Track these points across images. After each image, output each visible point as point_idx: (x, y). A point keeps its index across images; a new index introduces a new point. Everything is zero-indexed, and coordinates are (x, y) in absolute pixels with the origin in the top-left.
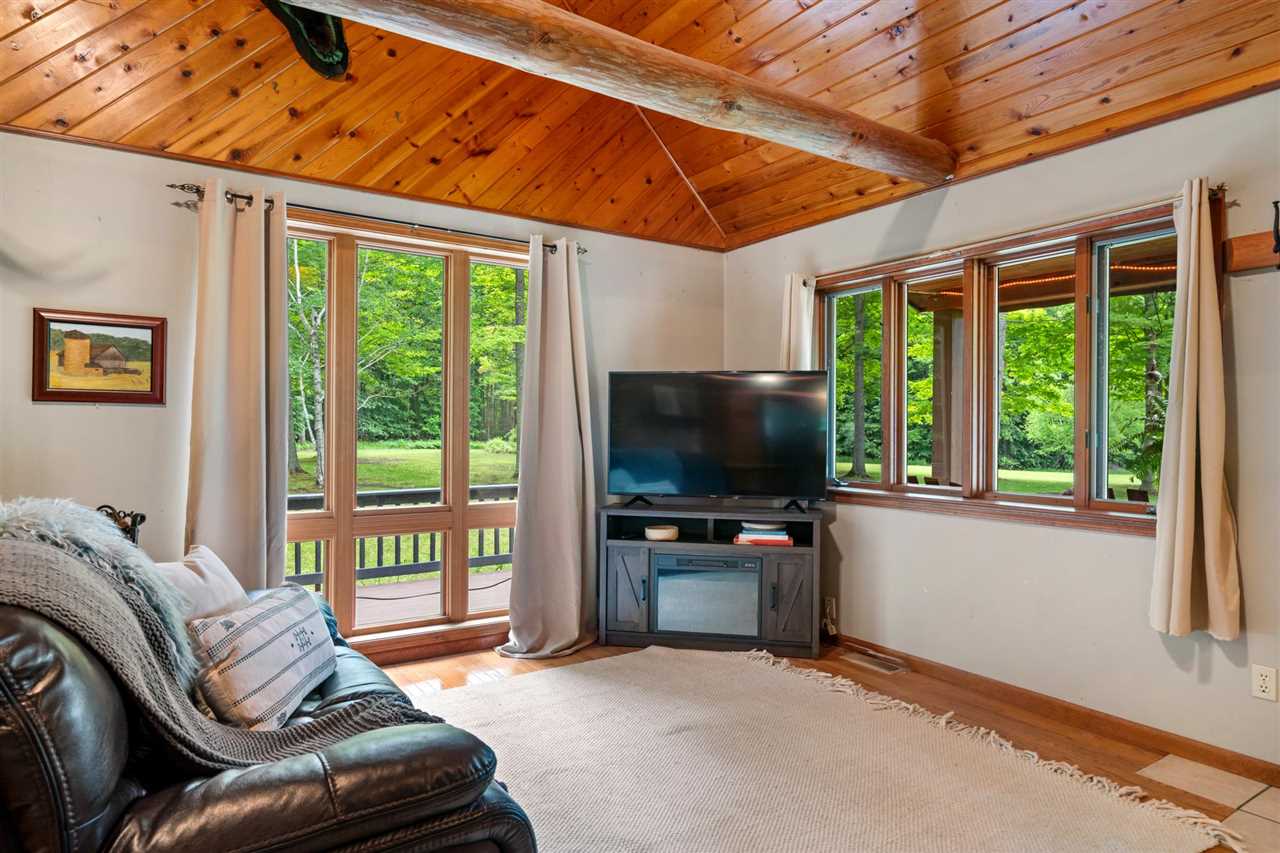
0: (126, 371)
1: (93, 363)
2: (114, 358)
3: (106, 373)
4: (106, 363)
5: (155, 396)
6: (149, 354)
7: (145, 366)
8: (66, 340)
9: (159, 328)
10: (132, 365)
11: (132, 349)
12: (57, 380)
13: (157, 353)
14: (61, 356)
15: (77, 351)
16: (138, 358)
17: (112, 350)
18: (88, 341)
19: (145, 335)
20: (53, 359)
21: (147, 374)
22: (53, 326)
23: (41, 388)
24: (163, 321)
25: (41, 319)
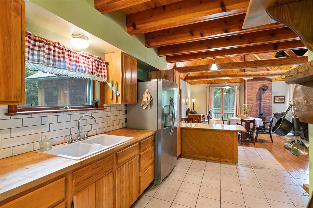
0: (282, 101)
1: (279, 100)
3: (280, 101)
5: (284, 102)
7: (284, 100)
9: (284, 96)
11: (282, 99)
12: (276, 102)
13: (284, 99)
14: (276, 100)
15: (277, 99)
16: (283, 99)
19: (283, 97)
20: (275, 100)
21: (284, 101)
22: (276, 97)
23: (274, 103)
24: (285, 96)
25: (274, 97)
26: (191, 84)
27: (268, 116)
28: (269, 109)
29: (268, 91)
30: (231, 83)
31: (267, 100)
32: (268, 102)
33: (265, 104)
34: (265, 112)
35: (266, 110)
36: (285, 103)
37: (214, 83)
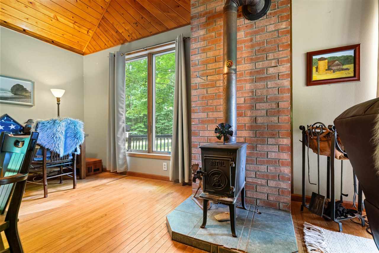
0: (343, 70)
1: (329, 69)
2: (338, 65)
3: (334, 72)
4: (335, 68)
5: (356, 76)
6: (353, 61)
7: (351, 66)
8: (319, 62)
10: (345, 67)
11: (346, 60)
12: (316, 77)
13: (356, 61)
14: (317, 68)
15: (323, 65)
16: (349, 63)
17: (337, 62)
18: (327, 61)
20: (314, 69)
21: (352, 70)
23: (309, 82)
24: (359, 45)
25: (309, 56)
26: (83, 55)
27: (271, 141)
28: (274, 106)
29: (274, 19)
30: (168, 30)
31: (266, 63)
32: (271, 71)
33: (260, 84)
34: (260, 120)
35: (264, 112)
36: (359, 80)
37: (128, 39)
